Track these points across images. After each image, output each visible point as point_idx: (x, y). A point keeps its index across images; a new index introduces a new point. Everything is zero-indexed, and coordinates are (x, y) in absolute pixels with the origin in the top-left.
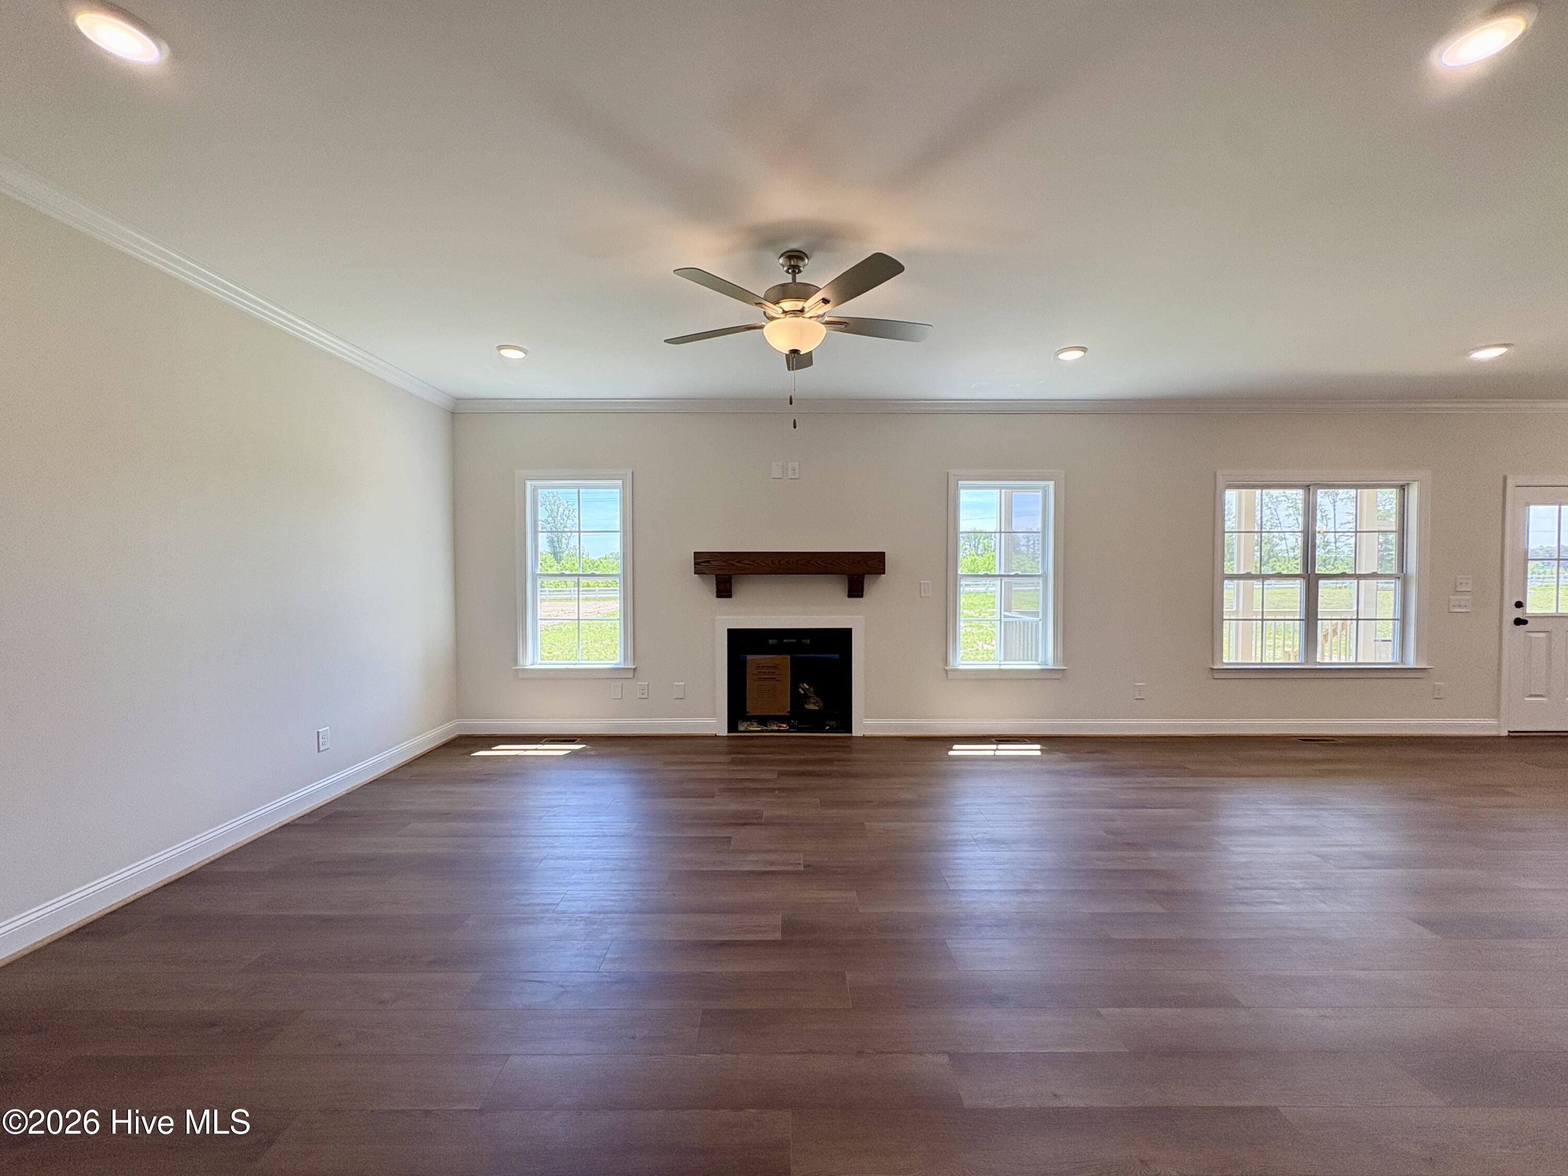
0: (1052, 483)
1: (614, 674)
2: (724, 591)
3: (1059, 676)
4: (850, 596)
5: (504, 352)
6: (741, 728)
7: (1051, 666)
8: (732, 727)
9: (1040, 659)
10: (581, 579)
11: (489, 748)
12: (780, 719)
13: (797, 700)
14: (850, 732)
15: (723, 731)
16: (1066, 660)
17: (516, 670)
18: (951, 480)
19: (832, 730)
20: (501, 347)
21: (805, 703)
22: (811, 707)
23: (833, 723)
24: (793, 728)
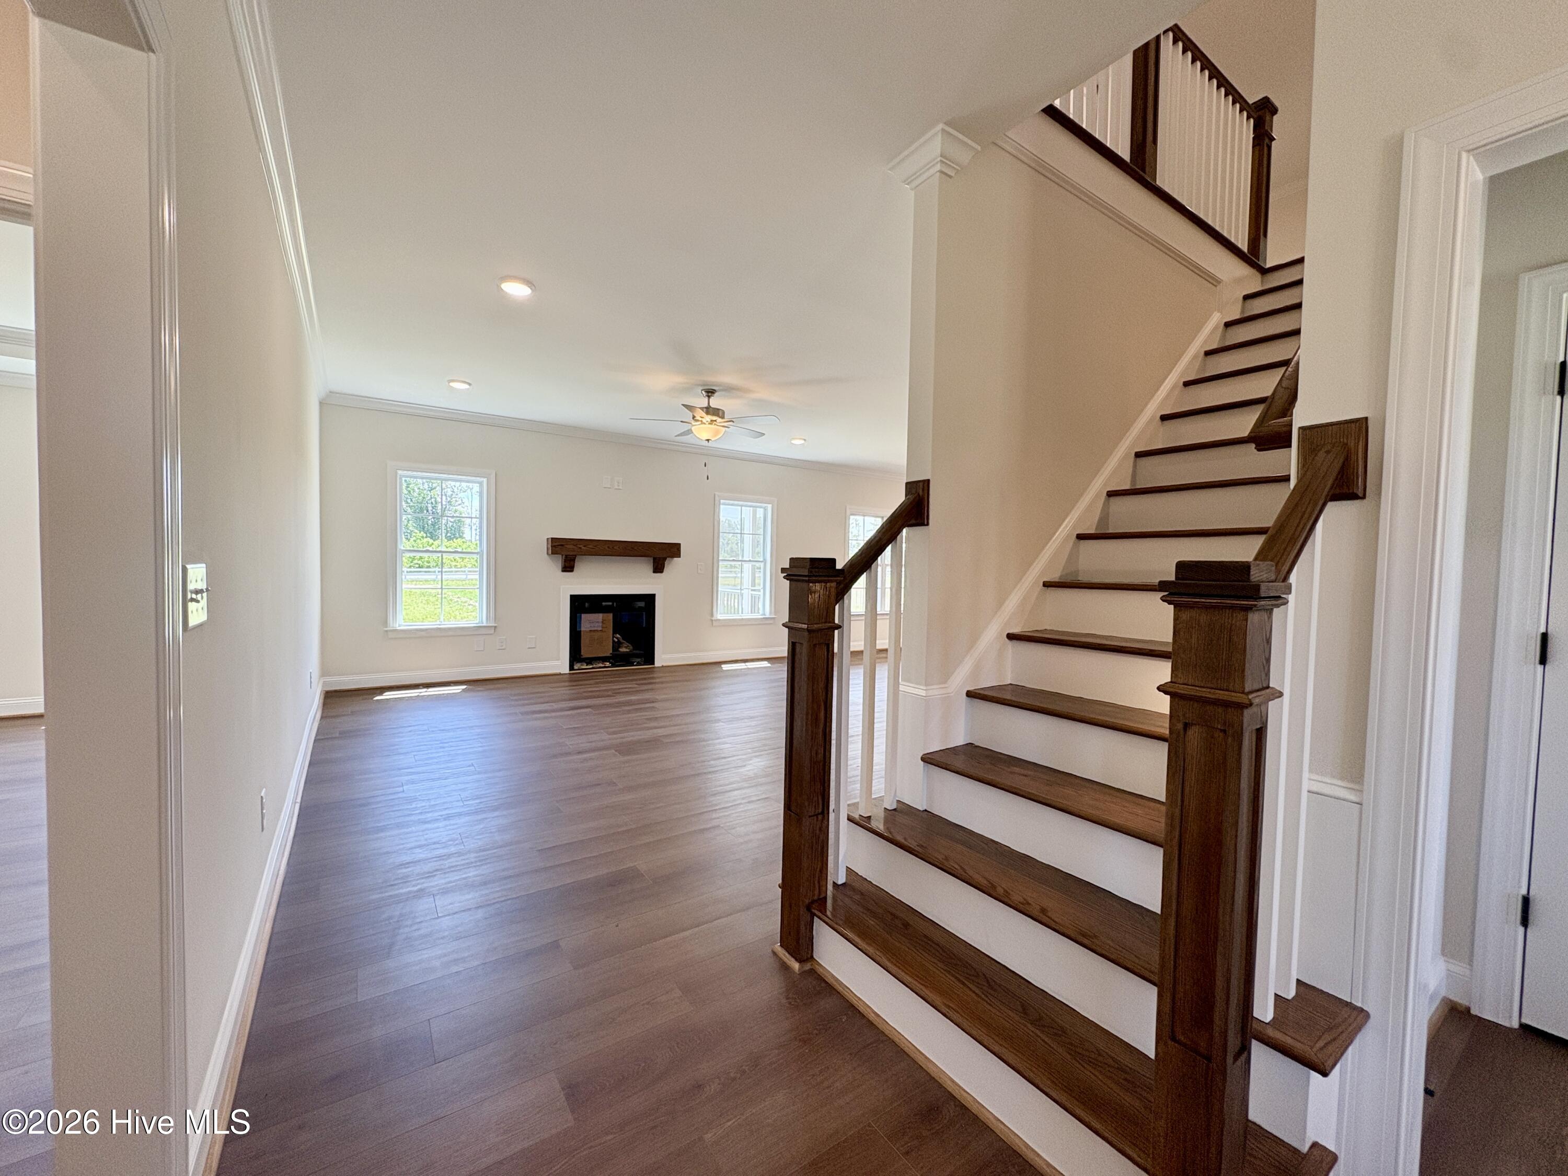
0: (770, 506)
1: (476, 631)
2: (568, 567)
3: (771, 622)
4: (654, 572)
5: (452, 384)
6: (576, 667)
7: (768, 615)
8: (571, 668)
9: (761, 612)
10: (445, 556)
11: (381, 694)
12: (604, 659)
13: (617, 646)
14: (653, 664)
15: (566, 669)
16: (776, 613)
17: (387, 631)
18: (717, 498)
19: (639, 664)
20: (450, 381)
21: (619, 647)
22: (623, 650)
23: (639, 660)
24: (613, 665)
